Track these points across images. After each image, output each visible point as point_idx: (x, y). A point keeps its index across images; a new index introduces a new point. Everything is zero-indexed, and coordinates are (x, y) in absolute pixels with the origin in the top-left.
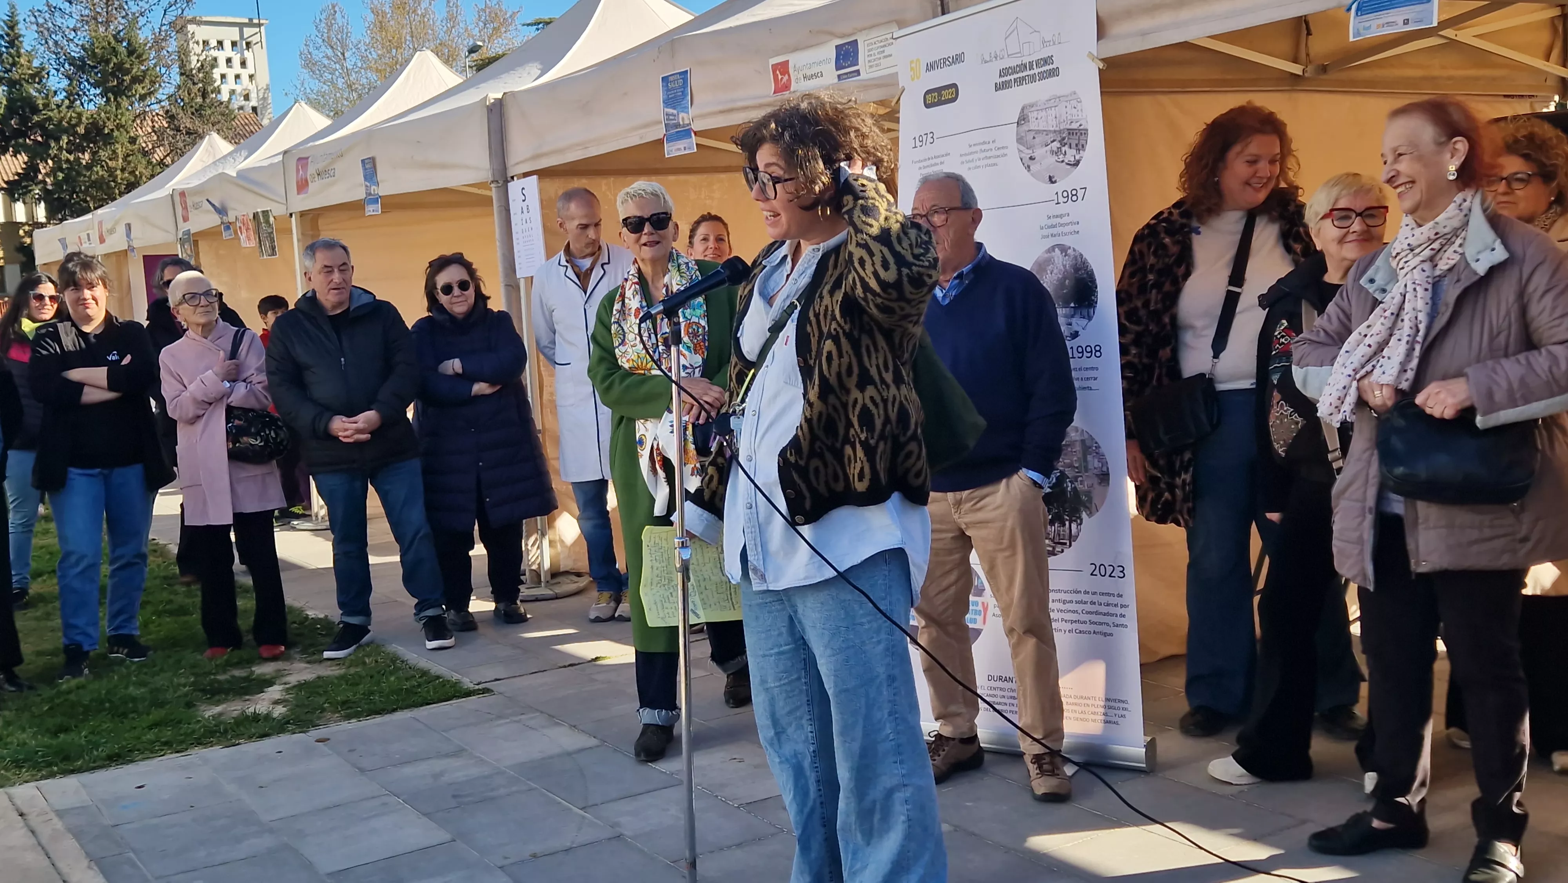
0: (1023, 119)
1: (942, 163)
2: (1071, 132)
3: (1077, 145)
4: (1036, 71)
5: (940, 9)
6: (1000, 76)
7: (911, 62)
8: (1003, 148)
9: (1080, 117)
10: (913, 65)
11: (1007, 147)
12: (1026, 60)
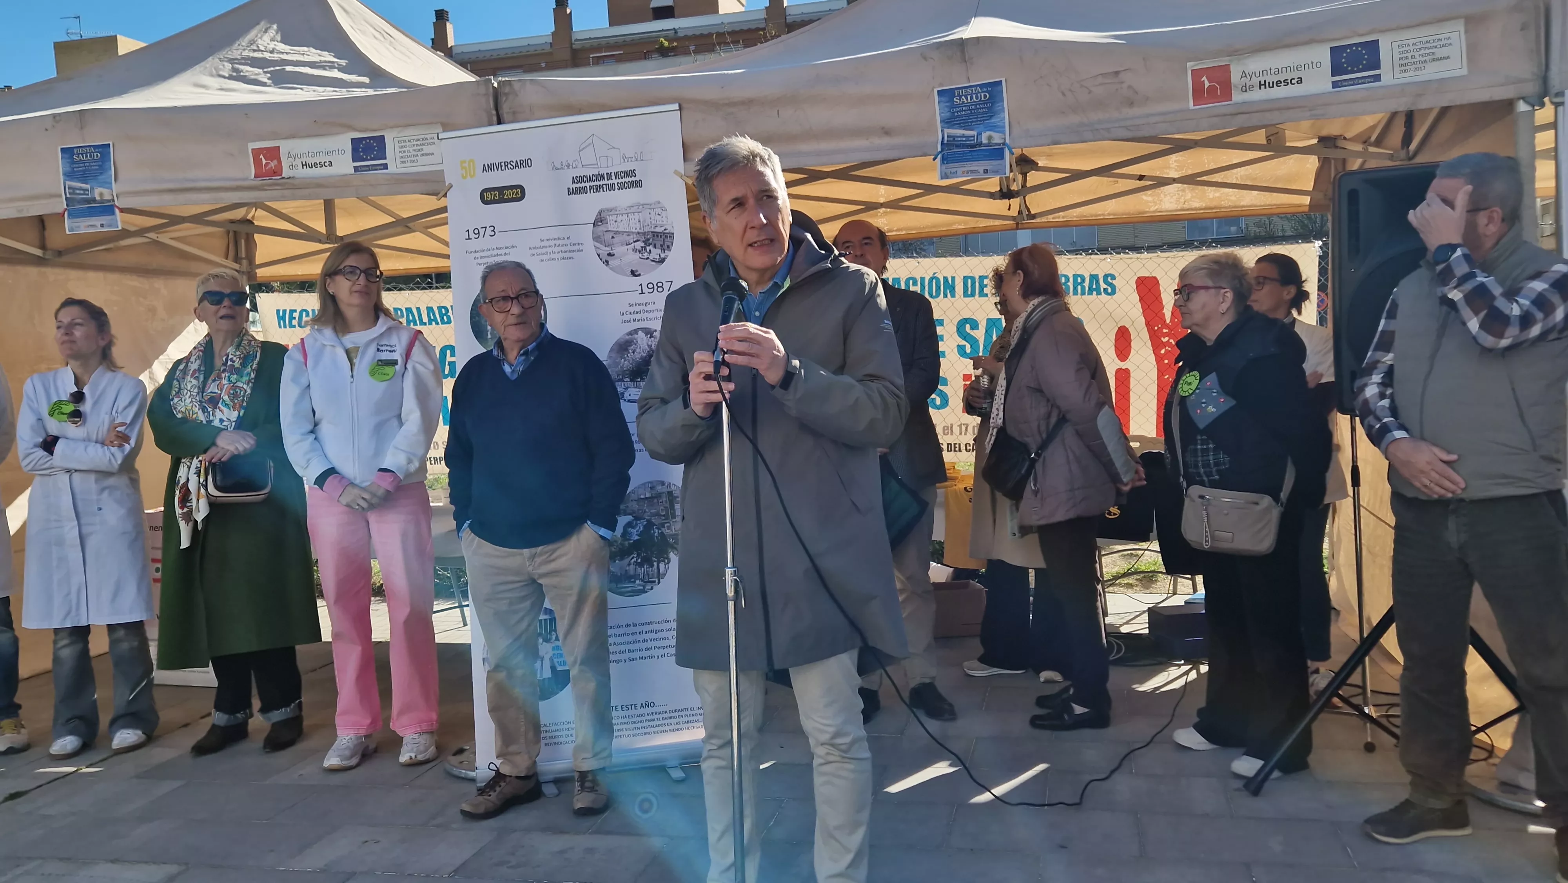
0: (600, 220)
1: (506, 254)
2: (655, 234)
3: (661, 246)
4: (615, 181)
5: (495, 118)
6: (573, 182)
7: (463, 162)
8: (578, 244)
9: (664, 223)
10: (466, 165)
11: (582, 244)
12: (604, 171)
